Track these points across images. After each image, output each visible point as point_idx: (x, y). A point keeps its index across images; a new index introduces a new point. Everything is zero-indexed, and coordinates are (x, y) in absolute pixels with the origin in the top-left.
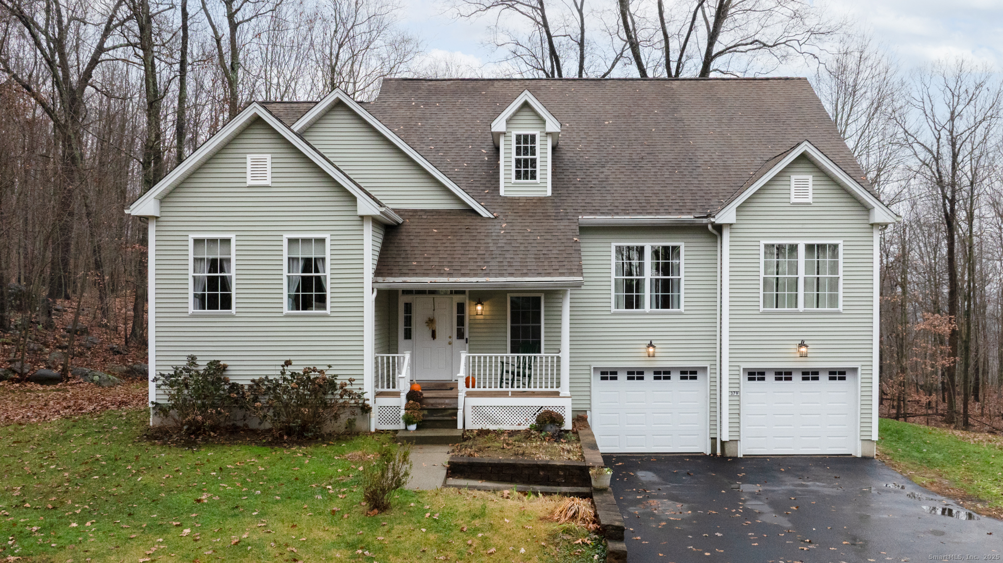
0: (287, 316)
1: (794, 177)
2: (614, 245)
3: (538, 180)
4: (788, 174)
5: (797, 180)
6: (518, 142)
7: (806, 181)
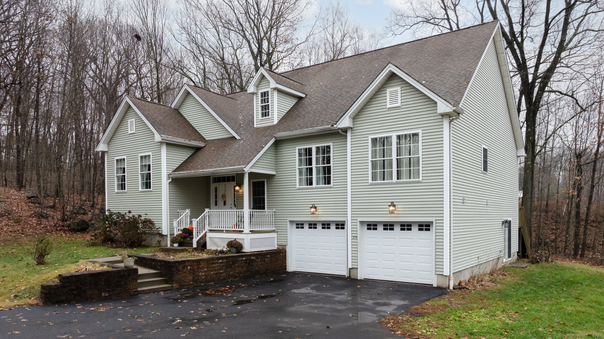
0: (141, 192)
1: (388, 90)
2: (297, 148)
3: (270, 116)
4: (385, 89)
5: (391, 92)
6: (262, 96)
7: (396, 91)
